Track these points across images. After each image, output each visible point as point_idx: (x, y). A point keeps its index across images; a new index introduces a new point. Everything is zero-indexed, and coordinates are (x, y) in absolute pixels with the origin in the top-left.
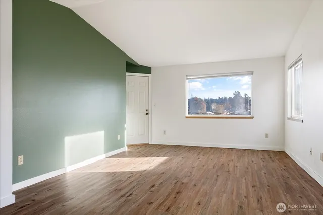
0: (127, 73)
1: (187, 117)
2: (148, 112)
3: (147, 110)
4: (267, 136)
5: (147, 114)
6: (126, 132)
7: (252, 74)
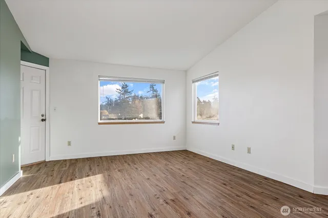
0: (22, 62)
1: (99, 124)
2: (44, 118)
3: (42, 116)
4: (174, 138)
5: (43, 120)
6: (20, 148)
7: (164, 83)
